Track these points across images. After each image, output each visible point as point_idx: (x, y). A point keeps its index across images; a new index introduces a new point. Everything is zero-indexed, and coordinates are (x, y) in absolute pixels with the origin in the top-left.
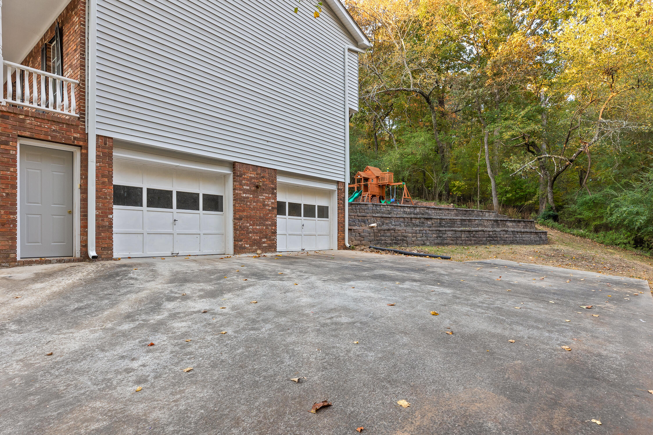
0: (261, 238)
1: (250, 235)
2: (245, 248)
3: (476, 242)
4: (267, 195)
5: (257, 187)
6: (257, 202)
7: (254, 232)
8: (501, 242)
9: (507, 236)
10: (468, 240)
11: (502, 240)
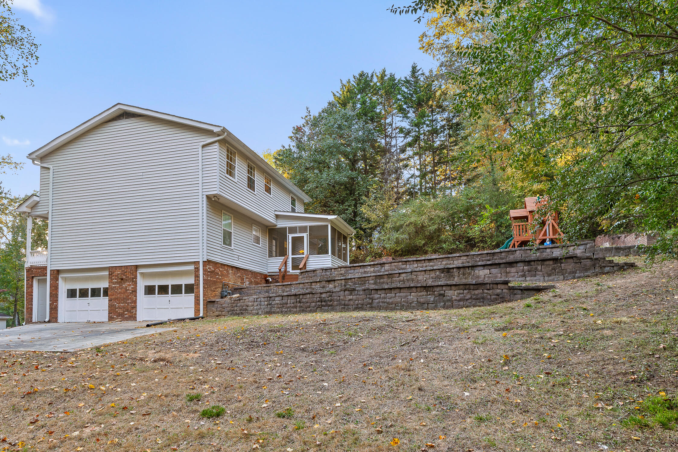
0: (124, 312)
1: (117, 310)
2: (113, 318)
3: (302, 309)
4: (128, 283)
5: (122, 279)
6: (121, 289)
7: (119, 308)
8: (338, 308)
9: (351, 297)
10: (293, 307)
11: (340, 304)
